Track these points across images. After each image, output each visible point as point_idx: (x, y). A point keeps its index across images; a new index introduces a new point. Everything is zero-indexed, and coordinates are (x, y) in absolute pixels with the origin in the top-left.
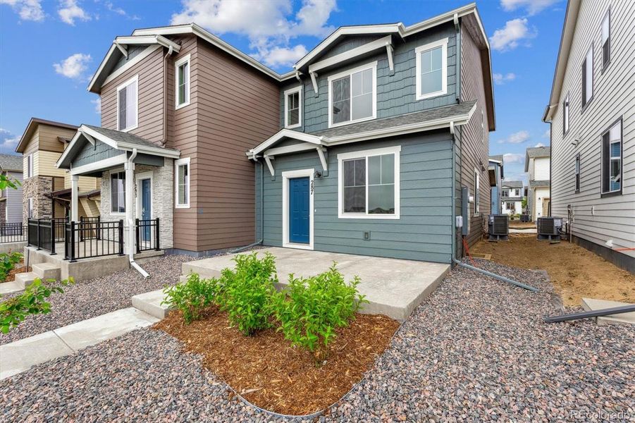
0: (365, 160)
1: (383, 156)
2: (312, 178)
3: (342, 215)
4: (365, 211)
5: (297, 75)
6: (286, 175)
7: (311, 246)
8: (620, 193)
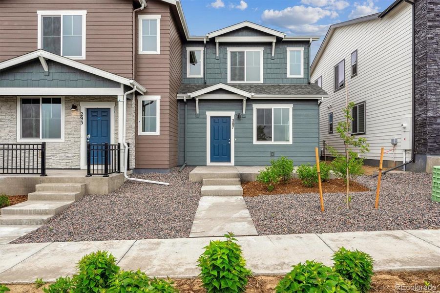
0: (271, 110)
1: (283, 109)
2: (233, 118)
3: (255, 142)
4: (271, 140)
5: (205, 40)
6: (209, 114)
7: (233, 163)
8: (365, 134)
